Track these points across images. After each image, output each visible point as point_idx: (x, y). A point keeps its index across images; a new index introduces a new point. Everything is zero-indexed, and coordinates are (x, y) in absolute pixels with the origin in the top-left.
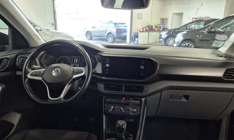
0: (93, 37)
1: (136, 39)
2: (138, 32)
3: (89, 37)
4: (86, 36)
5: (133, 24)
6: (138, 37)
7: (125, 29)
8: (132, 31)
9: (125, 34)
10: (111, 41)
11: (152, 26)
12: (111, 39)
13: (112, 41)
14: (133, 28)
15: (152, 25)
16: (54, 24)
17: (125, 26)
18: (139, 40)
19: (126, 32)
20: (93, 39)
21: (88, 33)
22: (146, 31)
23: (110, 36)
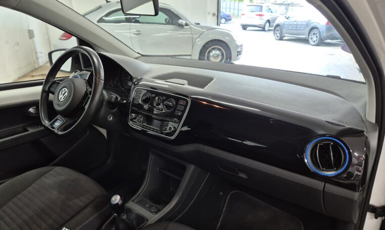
0: (286, 35)
3: (278, 35)
4: (274, 34)
10: (314, 42)
12: (315, 39)
13: (316, 42)
16: (216, 15)
20: (284, 38)
21: (278, 28)
23: (314, 34)
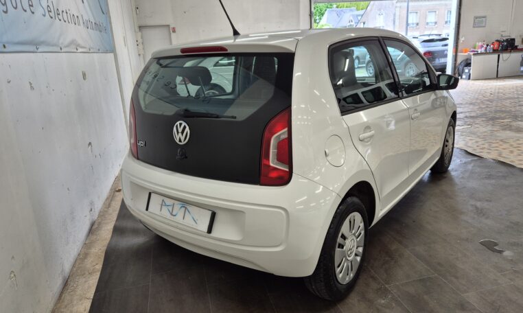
1: (467, 71)
2: (470, 56)
5: (462, 39)
6: (470, 66)
7: (444, 51)
8: (459, 54)
9: (442, 60)
11: (514, 40)
14: (461, 47)
15: (513, 37)
17: (446, 45)
18: (471, 72)
19: (446, 56)
21: (370, 64)
22: (495, 51)
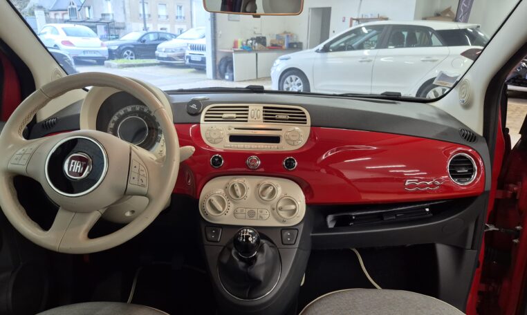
2: (231, 53)
8: (219, 49)
14: (219, 42)
